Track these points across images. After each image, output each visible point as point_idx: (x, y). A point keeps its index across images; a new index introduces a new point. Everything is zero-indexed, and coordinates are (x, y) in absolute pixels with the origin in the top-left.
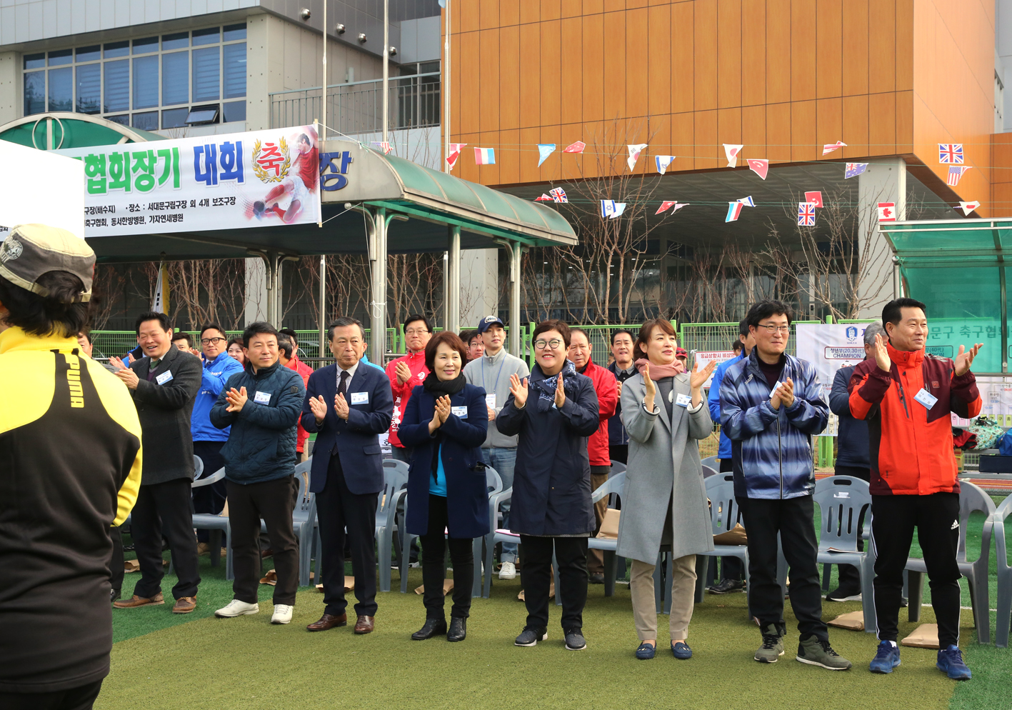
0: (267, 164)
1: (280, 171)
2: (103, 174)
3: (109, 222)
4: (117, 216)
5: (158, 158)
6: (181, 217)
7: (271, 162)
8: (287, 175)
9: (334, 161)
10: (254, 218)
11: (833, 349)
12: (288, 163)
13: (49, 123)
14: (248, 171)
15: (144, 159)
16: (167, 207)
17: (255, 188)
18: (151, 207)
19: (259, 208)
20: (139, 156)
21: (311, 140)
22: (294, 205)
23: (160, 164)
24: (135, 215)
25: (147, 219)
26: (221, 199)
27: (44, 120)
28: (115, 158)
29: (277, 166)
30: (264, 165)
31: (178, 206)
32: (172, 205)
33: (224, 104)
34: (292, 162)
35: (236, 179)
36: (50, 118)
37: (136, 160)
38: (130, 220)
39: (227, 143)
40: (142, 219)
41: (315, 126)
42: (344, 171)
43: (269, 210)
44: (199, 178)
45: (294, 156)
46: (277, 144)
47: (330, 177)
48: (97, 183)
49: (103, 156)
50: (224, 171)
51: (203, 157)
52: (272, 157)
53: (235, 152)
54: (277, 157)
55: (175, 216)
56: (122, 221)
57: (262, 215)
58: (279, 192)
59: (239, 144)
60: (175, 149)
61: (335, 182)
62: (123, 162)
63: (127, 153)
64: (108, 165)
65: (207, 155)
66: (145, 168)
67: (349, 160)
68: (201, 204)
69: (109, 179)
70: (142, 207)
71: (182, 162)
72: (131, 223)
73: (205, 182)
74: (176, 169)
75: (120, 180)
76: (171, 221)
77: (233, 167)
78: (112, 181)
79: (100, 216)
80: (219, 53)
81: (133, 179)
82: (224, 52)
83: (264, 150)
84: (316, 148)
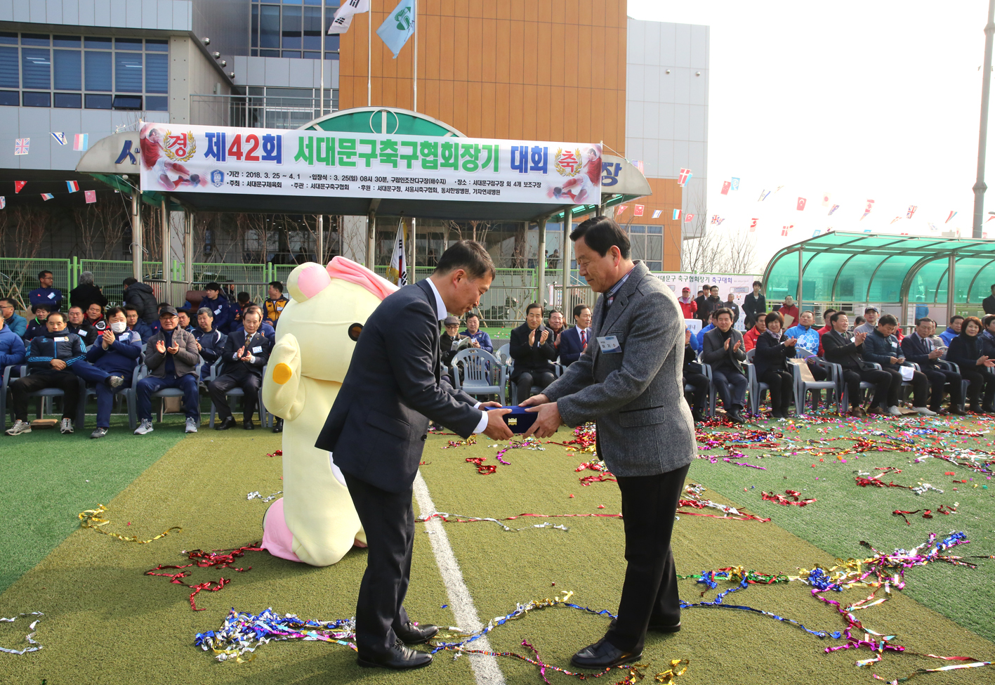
0: (566, 164)
1: (574, 170)
2: (436, 156)
3: (439, 190)
4: (446, 187)
5: (482, 150)
6: (498, 192)
7: (568, 163)
8: (579, 173)
9: (608, 167)
10: (554, 197)
12: (581, 164)
13: (384, 115)
14: (551, 166)
15: (471, 150)
16: (488, 184)
17: (555, 178)
18: (476, 183)
19: (557, 191)
20: (467, 148)
21: (598, 154)
22: (582, 193)
23: (484, 155)
24: (462, 187)
25: (471, 191)
26: (530, 183)
27: (380, 112)
28: (446, 146)
29: (572, 166)
30: (563, 164)
31: (497, 185)
32: (492, 183)
33: (146, 97)
35: (542, 171)
36: (385, 111)
37: (464, 150)
39: (537, 147)
40: (467, 191)
41: (601, 144)
42: (616, 174)
43: (564, 193)
44: (514, 167)
45: (585, 161)
46: (573, 152)
47: (606, 177)
48: (430, 162)
49: (436, 144)
50: (533, 165)
51: (517, 154)
52: (569, 160)
53: (542, 154)
54: (572, 161)
55: (494, 191)
56: (450, 190)
57: (560, 196)
58: (573, 183)
59: (546, 149)
60: (497, 146)
61: (609, 181)
62: (453, 150)
63: (455, 144)
64: (440, 151)
65: (521, 153)
66: (471, 156)
67: (621, 169)
68: (515, 185)
69: (441, 160)
70: (468, 182)
71: (501, 155)
72: (458, 193)
73: (518, 170)
74: (497, 160)
75: (450, 162)
76: (490, 194)
77: (540, 163)
78: (443, 161)
79: (432, 186)
80: (142, 58)
81: (461, 162)
82: (146, 59)
83: (564, 155)
84: (600, 158)
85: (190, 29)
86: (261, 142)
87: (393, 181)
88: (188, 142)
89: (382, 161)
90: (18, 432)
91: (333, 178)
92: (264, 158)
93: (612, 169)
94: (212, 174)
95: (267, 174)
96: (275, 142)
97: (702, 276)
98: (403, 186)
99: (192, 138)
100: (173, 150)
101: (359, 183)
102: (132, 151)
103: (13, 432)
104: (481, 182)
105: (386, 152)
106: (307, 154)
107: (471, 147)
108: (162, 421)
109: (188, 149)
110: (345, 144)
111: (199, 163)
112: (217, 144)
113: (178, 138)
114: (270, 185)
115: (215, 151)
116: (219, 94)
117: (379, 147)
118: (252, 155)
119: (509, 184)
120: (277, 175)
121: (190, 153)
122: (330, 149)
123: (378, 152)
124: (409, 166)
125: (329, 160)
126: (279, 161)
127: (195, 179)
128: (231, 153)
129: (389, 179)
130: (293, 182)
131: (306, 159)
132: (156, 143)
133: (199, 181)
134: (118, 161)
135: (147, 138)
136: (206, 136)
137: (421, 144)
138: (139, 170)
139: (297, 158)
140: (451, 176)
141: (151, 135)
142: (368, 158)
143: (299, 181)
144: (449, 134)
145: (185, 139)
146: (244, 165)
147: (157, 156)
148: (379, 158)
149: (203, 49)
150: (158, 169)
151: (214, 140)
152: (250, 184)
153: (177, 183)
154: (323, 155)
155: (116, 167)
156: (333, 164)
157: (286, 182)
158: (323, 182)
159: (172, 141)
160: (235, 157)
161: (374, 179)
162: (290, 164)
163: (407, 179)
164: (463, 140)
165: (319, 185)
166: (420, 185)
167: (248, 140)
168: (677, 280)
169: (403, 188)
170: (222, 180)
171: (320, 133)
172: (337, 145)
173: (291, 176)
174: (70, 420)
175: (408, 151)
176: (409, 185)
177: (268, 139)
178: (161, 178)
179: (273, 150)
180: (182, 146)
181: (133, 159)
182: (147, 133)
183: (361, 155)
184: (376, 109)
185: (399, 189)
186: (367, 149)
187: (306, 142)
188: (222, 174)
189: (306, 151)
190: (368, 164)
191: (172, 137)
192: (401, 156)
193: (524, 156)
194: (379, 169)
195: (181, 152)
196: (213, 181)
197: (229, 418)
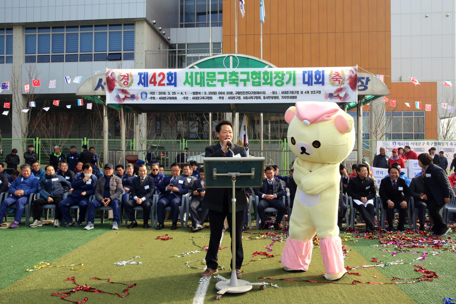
0: (335, 80)
1: (341, 82)
2: (260, 78)
3: (262, 98)
4: (266, 95)
5: (286, 74)
6: (296, 97)
7: (337, 79)
8: (343, 84)
9: (362, 80)
10: (329, 99)
11: (388, 149)
12: (344, 80)
13: (231, 58)
14: (327, 81)
15: (279, 74)
16: (290, 93)
17: (329, 88)
18: (283, 93)
19: (331, 95)
20: (277, 74)
21: (355, 72)
22: (346, 95)
23: (287, 77)
24: (275, 95)
25: (280, 97)
26: (314, 91)
27: (229, 56)
28: (266, 73)
29: (339, 81)
30: (334, 80)
31: (295, 93)
32: (292, 92)
33: (124, 53)
34: (346, 79)
35: (321, 84)
36: (232, 56)
37: (275, 75)
38: (272, 98)
39: (318, 71)
40: (278, 97)
41: (357, 67)
42: (367, 83)
43: (335, 96)
44: (304, 83)
45: (347, 77)
46: (340, 72)
47: (360, 86)
48: (256, 82)
49: (260, 72)
50: (316, 81)
51: (306, 75)
52: (337, 77)
53: (321, 74)
54: (339, 77)
55: (293, 97)
56: (269, 97)
57: (332, 98)
58: (340, 90)
59: (323, 71)
60: (294, 72)
61: (363, 88)
62: (269, 75)
63: (270, 72)
64: (262, 76)
65: (309, 75)
66: (280, 78)
67: (369, 80)
68: (305, 93)
69: (262, 81)
70: (278, 93)
71: (297, 76)
72: (272, 99)
73: (307, 85)
74: (294, 79)
75: (268, 82)
76: (291, 98)
77: (320, 80)
78: (264, 82)
79: (258, 95)
80: (121, 34)
81: (274, 81)
82: (124, 34)
83: (334, 74)
84: (356, 75)
85: (145, 17)
86: (166, 76)
87: (236, 94)
88: (129, 78)
89: (230, 83)
90: (35, 226)
91: (204, 93)
92: (168, 84)
93: (364, 81)
94: (142, 94)
95: (169, 93)
96: (173, 76)
97: (443, 142)
98: (242, 96)
99: (131, 76)
100: (122, 82)
101: (218, 96)
102: (103, 84)
103: (32, 226)
104: (285, 92)
105: (232, 78)
106: (190, 81)
107: (279, 73)
108: (104, 223)
109: (129, 82)
110: (210, 75)
111: (135, 88)
112: (144, 78)
113: (125, 76)
114: (171, 98)
115: (143, 82)
116: (161, 49)
117: (228, 75)
118: (162, 83)
119: (302, 92)
120: (174, 93)
121: (130, 84)
122: (202, 78)
123: (228, 78)
124: (245, 85)
125: (202, 84)
126: (175, 86)
127: (133, 97)
128: (151, 83)
129: (234, 92)
130: (182, 96)
131: (189, 84)
132: (114, 79)
133: (135, 98)
134: (96, 89)
135: (110, 77)
136: (138, 74)
137: (252, 73)
138: (106, 93)
139: (185, 84)
140: (268, 90)
141: (111, 75)
142: (222, 82)
143: (186, 96)
144: (267, 66)
145: (128, 76)
146: (158, 88)
147: (114, 85)
148: (228, 82)
149: (152, 27)
150: (115, 92)
151: (143, 76)
152: (160, 98)
153: (124, 99)
154: (199, 81)
155: (95, 92)
156: (204, 86)
157: (179, 97)
158: (198, 95)
159: (122, 77)
160: (153, 84)
161: (226, 93)
162: (181, 87)
163: (244, 92)
164: (275, 69)
165: (196, 98)
166: (251, 95)
167: (159, 75)
168: (425, 145)
169: (242, 97)
170: (146, 97)
171: (197, 69)
172: (206, 75)
173: (182, 93)
174: (58, 220)
175: (244, 77)
176: (245, 95)
177: (170, 74)
178: (116, 97)
179: (172, 80)
180: (127, 80)
181: (103, 88)
182: (110, 75)
183: (219, 81)
184: (227, 55)
185: (239, 98)
186: (222, 77)
187: (189, 75)
188: (146, 94)
189: (190, 80)
190: (222, 85)
191: (121, 76)
192: (240, 80)
193: (310, 77)
194: (229, 87)
195: (126, 83)
196: (142, 97)
197: (134, 222)
